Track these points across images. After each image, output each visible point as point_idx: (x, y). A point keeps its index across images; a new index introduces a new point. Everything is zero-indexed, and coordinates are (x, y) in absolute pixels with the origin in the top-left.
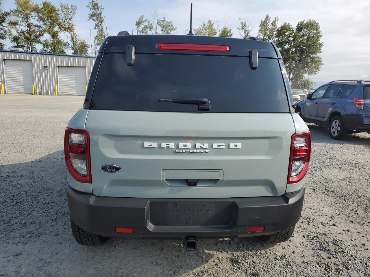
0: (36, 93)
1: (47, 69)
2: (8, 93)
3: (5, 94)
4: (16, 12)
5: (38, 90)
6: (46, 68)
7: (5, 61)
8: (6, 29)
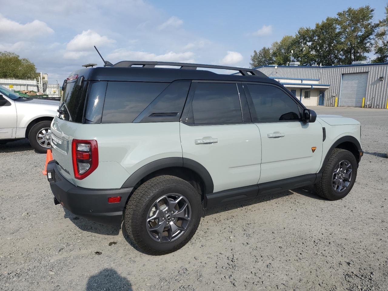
0: (365, 107)
1: (383, 79)
2: (340, 106)
3: (338, 107)
4: (385, 22)
5: (368, 103)
6: (381, 79)
7: (343, 75)
8: (373, 42)
